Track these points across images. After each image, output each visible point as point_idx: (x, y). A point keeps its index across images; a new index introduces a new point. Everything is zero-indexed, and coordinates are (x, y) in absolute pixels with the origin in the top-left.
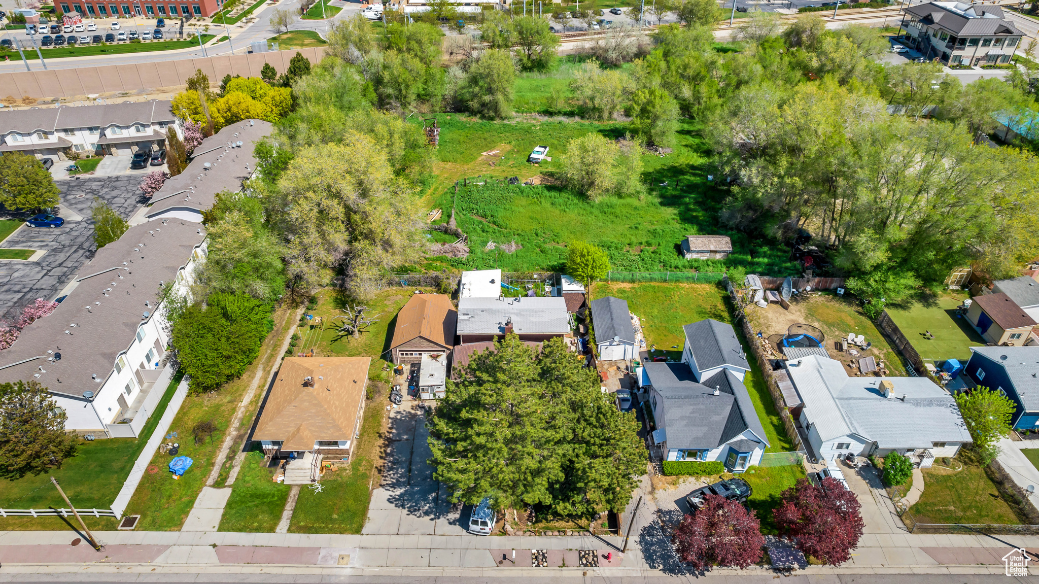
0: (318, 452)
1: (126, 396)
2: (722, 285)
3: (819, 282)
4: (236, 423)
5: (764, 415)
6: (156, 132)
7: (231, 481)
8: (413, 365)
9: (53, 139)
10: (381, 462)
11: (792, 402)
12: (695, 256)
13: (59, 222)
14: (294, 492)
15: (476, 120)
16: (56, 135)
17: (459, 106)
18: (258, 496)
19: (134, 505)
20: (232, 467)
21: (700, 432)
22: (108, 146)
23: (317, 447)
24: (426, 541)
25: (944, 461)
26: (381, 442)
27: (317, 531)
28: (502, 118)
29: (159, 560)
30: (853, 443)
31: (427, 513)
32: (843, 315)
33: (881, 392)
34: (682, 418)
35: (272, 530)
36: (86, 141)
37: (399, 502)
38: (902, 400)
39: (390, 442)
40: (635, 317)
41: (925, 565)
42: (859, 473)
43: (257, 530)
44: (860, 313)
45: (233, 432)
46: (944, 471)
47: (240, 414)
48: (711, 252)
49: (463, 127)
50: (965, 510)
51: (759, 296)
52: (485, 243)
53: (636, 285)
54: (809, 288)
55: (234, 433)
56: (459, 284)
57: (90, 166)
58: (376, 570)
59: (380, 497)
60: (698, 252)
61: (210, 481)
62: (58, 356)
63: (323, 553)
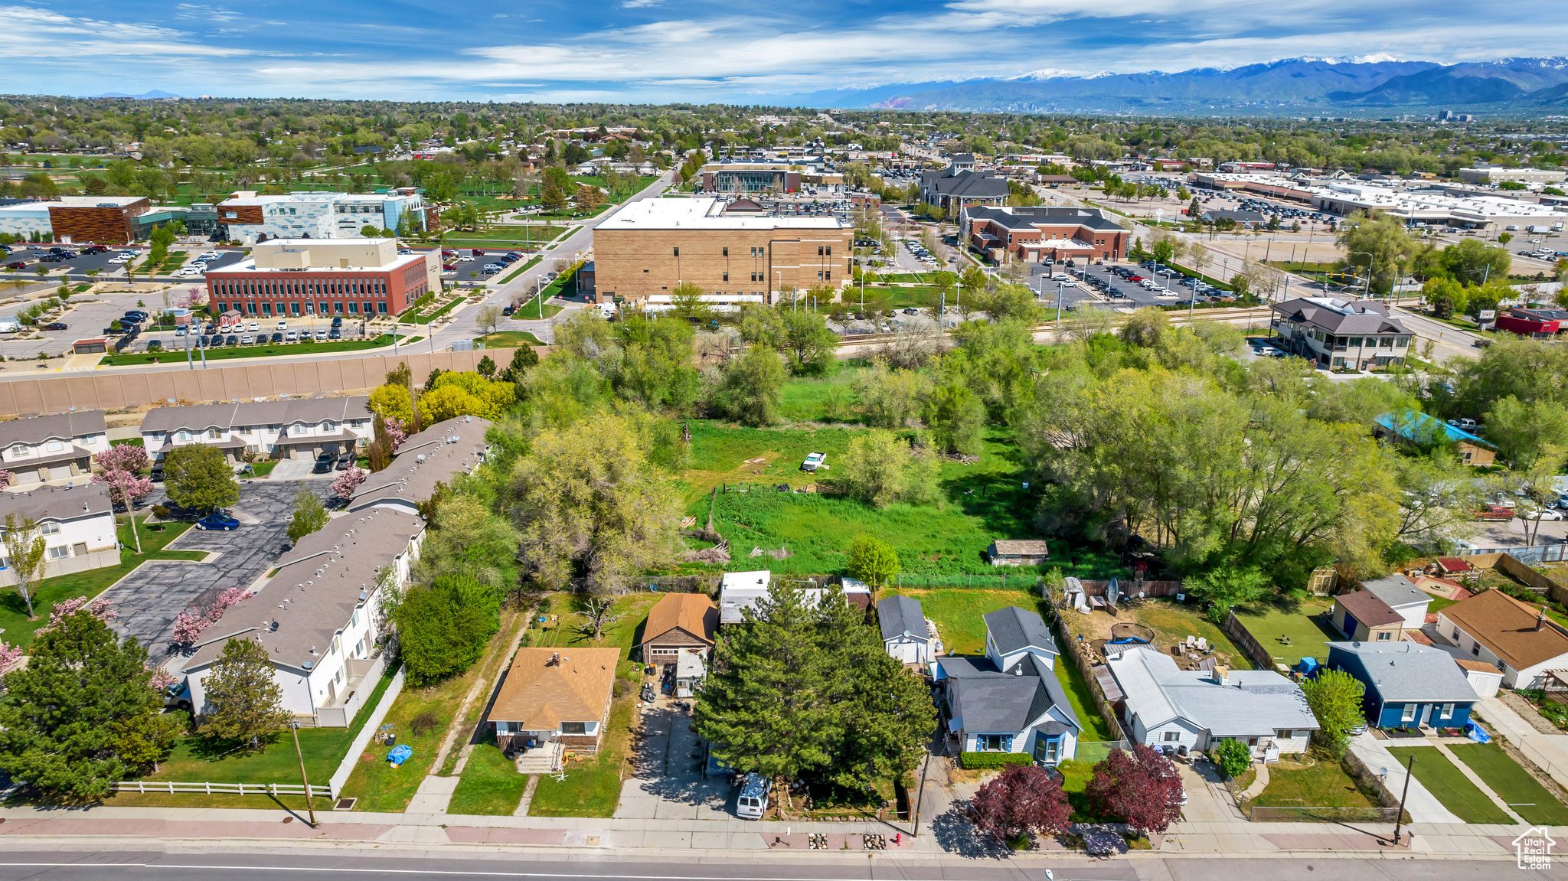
0: (561, 740)
1: (335, 683)
2: (1035, 590)
3: (1152, 588)
4: (460, 718)
5: (1083, 714)
6: (346, 431)
7: (458, 770)
8: (667, 666)
9: (226, 438)
10: (632, 754)
11: (1113, 695)
12: (1004, 562)
13: (234, 524)
14: (533, 781)
15: (736, 426)
16: (231, 433)
17: (714, 412)
18: (490, 784)
19: (349, 788)
20: (458, 758)
21: (1001, 714)
22: (288, 447)
23: (560, 733)
24: (689, 825)
25: (1295, 757)
26: (632, 736)
27: (561, 815)
28: (768, 425)
29: (381, 839)
30: (1183, 732)
31: (685, 800)
32: (1184, 622)
33: (1215, 681)
34: (981, 700)
35: (509, 813)
36: (262, 441)
37: (655, 790)
38: (1239, 687)
39: (642, 736)
40: (931, 622)
41: (1266, 851)
42: (1193, 769)
43: (492, 813)
44: (1204, 620)
45: (457, 725)
46: (1292, 766)
47: (464, 709)
48: (1024, 556)
49: (721, 434)
50: (1314, 801)
51: (1080, 600)
52: (749, 550)
53: (932, 592)
54: (1142, 594)
55: (459, 728)
56: (720, 586)
57: (264, 470)
58: (631, 851)
59: (632, 786)
60: (1008, 557)
61: (434, 770)
62: (275, 626)
63: (569, 834)
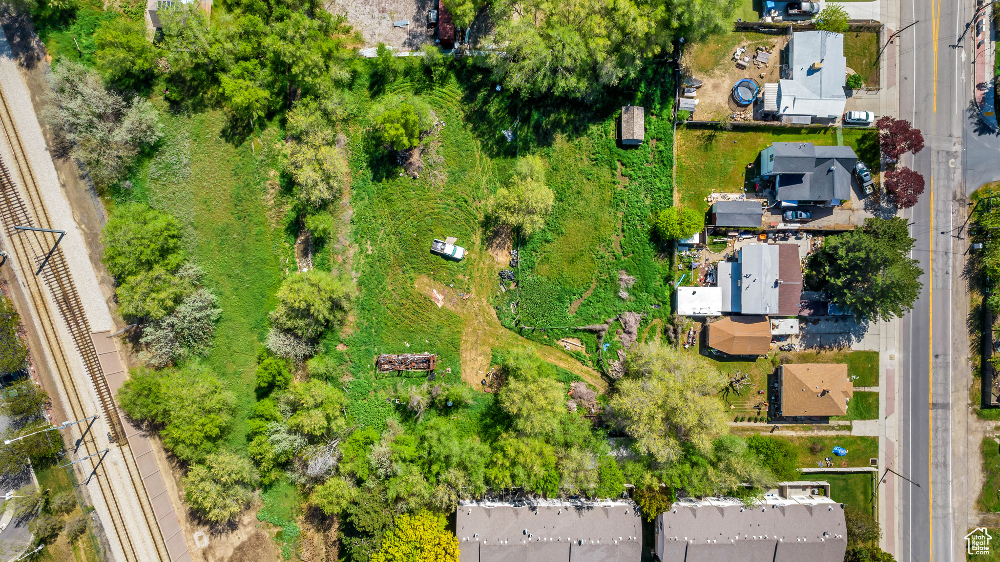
4: (810, 433)
7: (847, 423)
10: (835, 350)
20: (839, 426)
26: (823, 352)
27: (878, 373)
29: (893, 440)
35: (877, 394)
37: (860, 337)
39: (821, 347)
43: (877, 401)
45: (817, 433)
47: (801, 433)
50: (865, 56)
52: (620, 300)
58: (896, 342)
59: (856, 346)
61: (848, 433)
63: (889, 367)
